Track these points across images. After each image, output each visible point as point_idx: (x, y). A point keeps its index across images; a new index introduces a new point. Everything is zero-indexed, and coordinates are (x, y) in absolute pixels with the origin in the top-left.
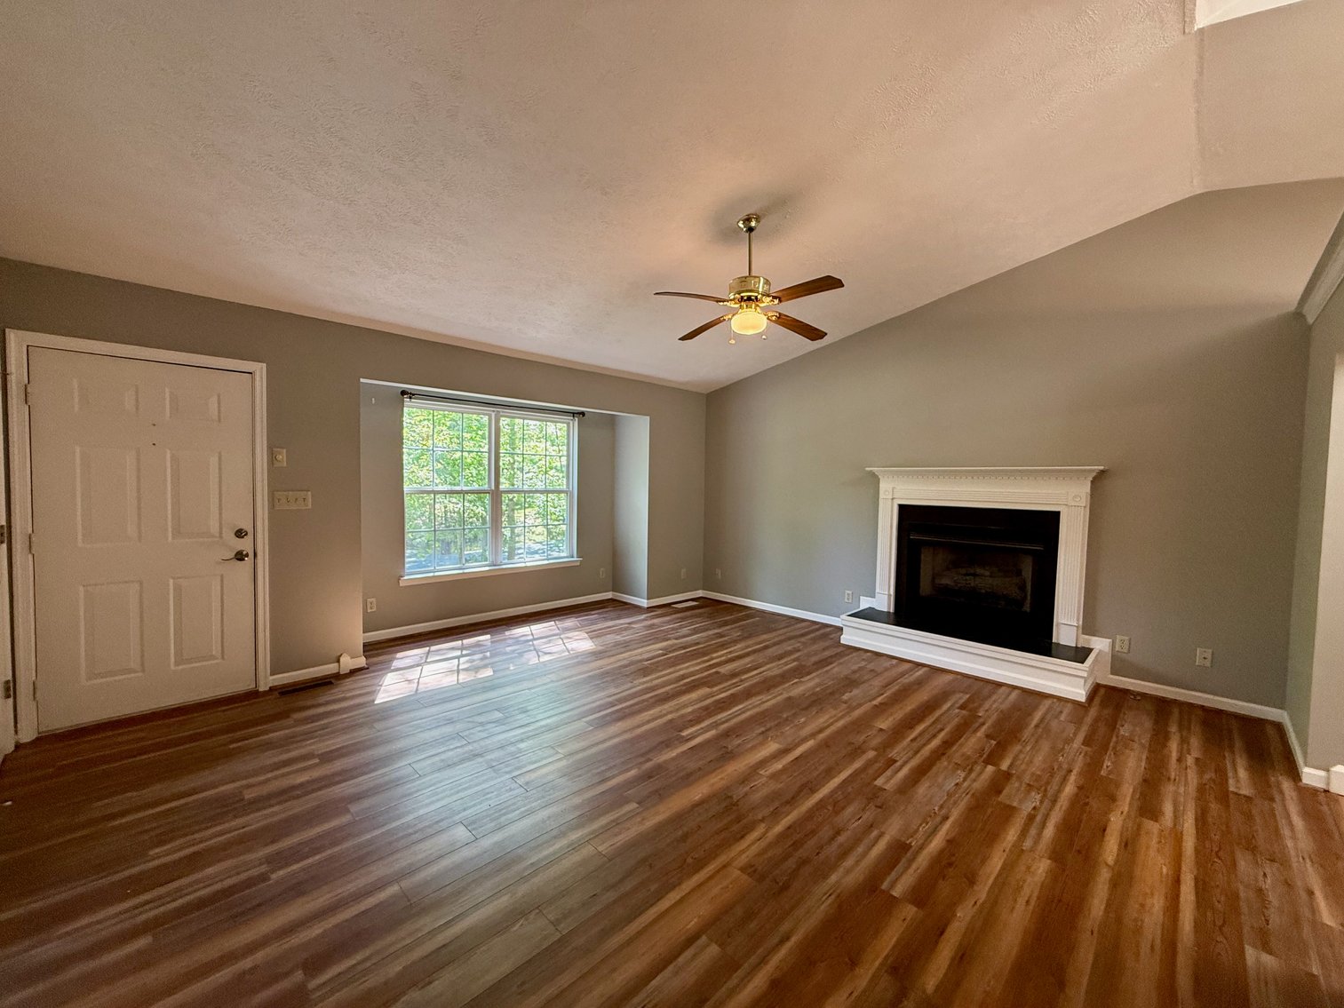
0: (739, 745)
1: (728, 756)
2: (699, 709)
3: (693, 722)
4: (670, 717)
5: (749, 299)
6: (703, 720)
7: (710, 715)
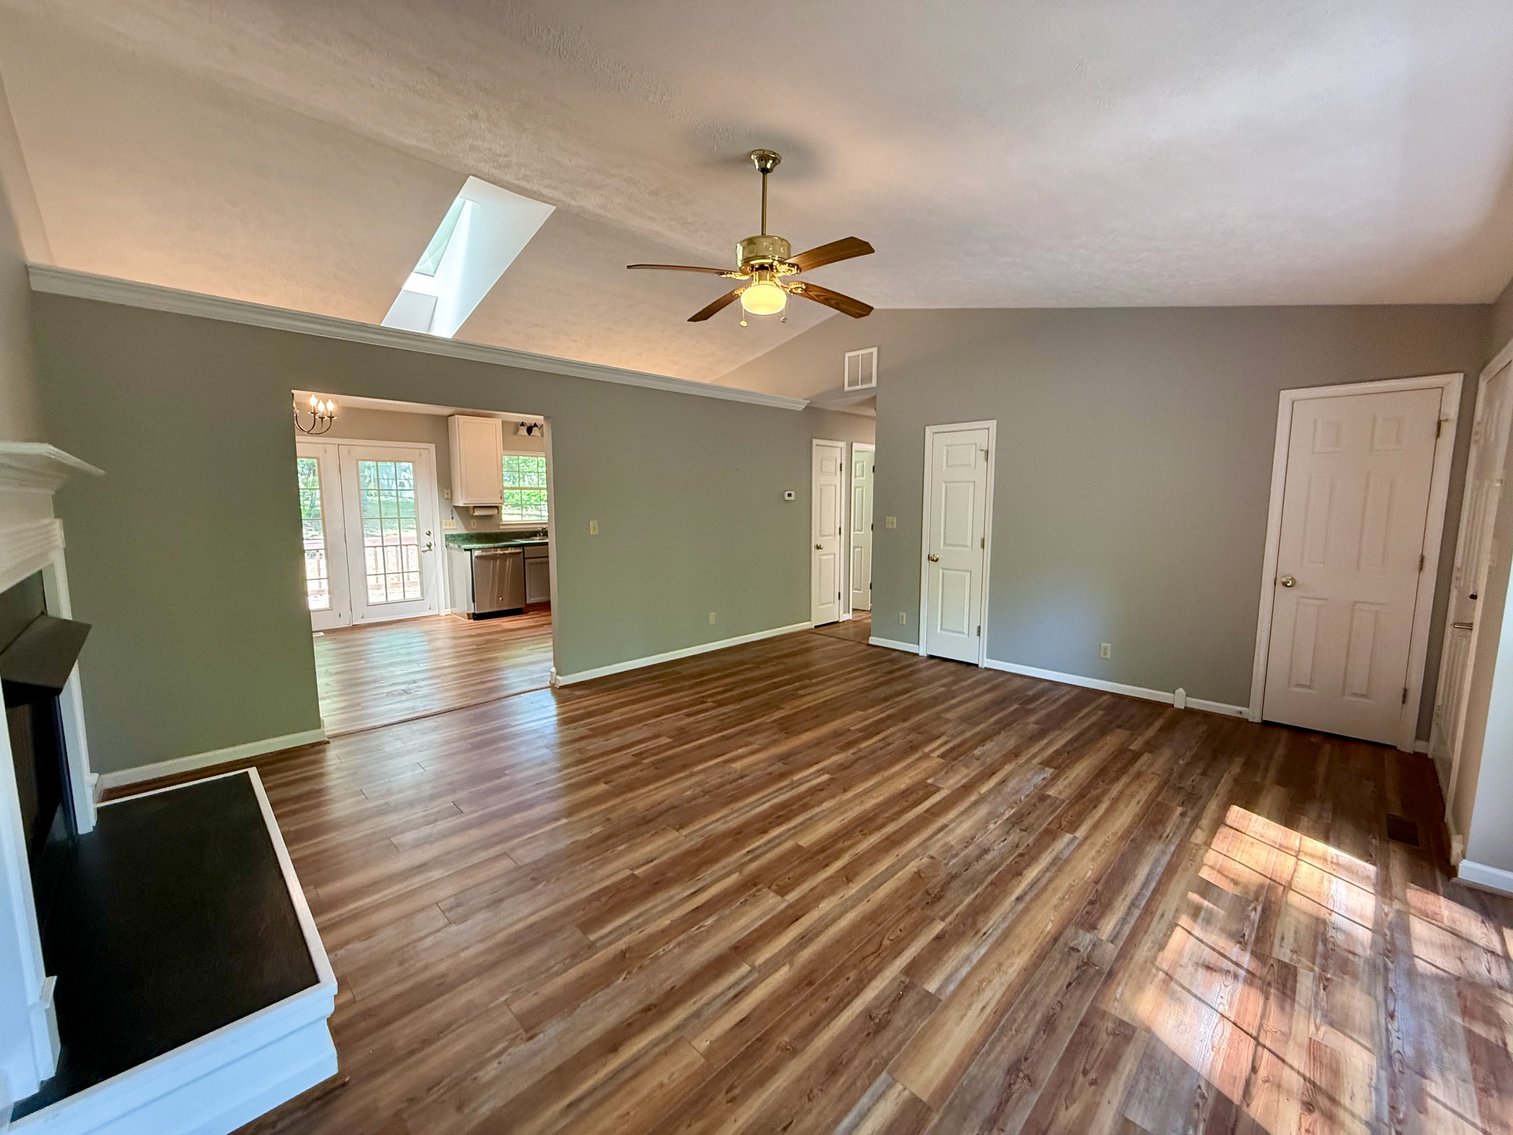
0: (770, 766)
1: (783, 758)
2: (813, 807)
3: (819, 788)
4: (849, 795)
5: (762, 267)
6: (807, 791)
7: (800, 797)
